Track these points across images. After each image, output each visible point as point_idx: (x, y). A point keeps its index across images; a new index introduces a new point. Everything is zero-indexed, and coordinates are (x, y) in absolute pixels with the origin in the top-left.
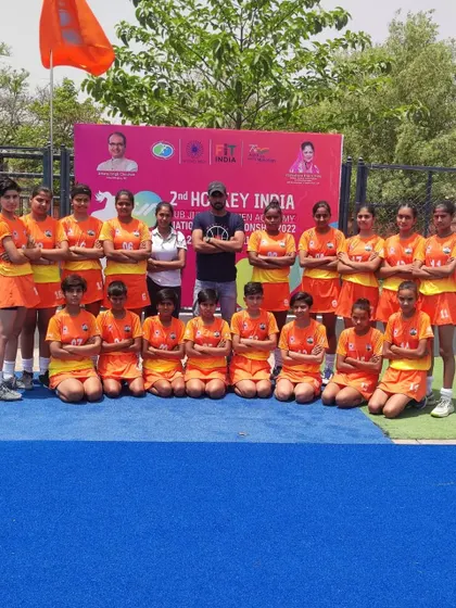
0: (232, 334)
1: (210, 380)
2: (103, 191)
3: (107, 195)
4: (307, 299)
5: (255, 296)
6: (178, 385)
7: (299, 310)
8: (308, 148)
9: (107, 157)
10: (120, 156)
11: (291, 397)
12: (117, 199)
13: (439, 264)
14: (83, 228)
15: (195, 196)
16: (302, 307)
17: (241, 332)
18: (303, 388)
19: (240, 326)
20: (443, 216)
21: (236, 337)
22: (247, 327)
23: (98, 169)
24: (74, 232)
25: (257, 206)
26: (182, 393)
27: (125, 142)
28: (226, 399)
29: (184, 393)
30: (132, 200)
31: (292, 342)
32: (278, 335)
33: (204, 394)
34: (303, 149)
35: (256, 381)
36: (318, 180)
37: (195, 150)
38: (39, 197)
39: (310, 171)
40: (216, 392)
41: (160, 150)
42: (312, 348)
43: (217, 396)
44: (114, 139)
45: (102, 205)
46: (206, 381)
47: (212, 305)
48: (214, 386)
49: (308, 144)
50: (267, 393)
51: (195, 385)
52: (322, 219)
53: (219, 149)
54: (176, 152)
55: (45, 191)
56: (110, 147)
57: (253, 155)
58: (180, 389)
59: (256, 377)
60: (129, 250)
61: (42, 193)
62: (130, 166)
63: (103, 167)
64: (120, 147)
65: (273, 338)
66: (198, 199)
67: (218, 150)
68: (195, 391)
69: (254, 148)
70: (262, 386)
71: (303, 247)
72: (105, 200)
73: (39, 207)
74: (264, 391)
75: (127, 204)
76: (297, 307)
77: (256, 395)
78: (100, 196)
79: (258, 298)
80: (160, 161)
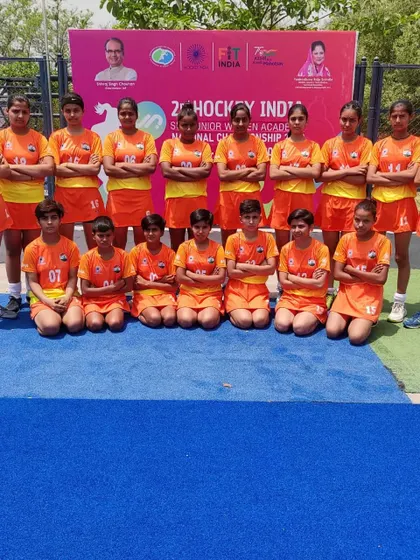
0: (227, 260)
1: (202, 309)
2: (102, 103)
3: (107, 106)
4: (307, 217)
5: (251, 215)
6: (168, 314)
7: (297, 229)
8: (319, 49)
9: (104, 66)
10: (117, 65)
11: (289, 329)
12: (119, 109)
13: (398, 168)
14: (77, 142)
15: (198, 106)
16: (301, 227)
17: (237, 256)
18: (303, 320)
19: (236, 250)
20: (401, 116)
21: (231, 263)
22: (243, 251)
23: (96, 79)
24: (68, 147)
25: (263, 115)
26: (172, 322)
27: (122, 49)
28: (219, 330)
29: (175, 323)
30: (135, 109)
31: (291, 264)
32: (277, 258)
33: (195, 324)
34: (313, 49)
35: (252, 311)
36: (329, 84)
37: (196, 54)
38: (14, 108)
39: (321, 74)
40: (208, 323)
41: (160, 56)
42: (313, 271)
43: (211, 327)
44: (111, 45)
45: (102, 118)
46: (198, 310)
47: (205, 227)
48: (206, 316)
49: (320, 43)
50: (264, 324)
51: (186, 315)
52: (241, 124)
53: (222, 53)
54: (177, 57)
55: (20, 100)
56: (107, 55)
57: (258, 57)
58: (170, 319)
59: (252, 305)
60: (131, 164)
61: (17, 103)
62: (129, 75)
63: (100, 77)
64: (118, 55)
65: (271, 261)
66: (200, 109)
67: (220, 54)
68: (186, 322)
69: (260, 51)
70: (260, 315)
71: (220, 160)
72: (105, 112)
73: (16, 120)
74: (261, 321)
75: (130, 114)
76: (294, 227)
77: (252, 326)
78: (100, 109)
79: (254, 217)
80: (158, 68)
